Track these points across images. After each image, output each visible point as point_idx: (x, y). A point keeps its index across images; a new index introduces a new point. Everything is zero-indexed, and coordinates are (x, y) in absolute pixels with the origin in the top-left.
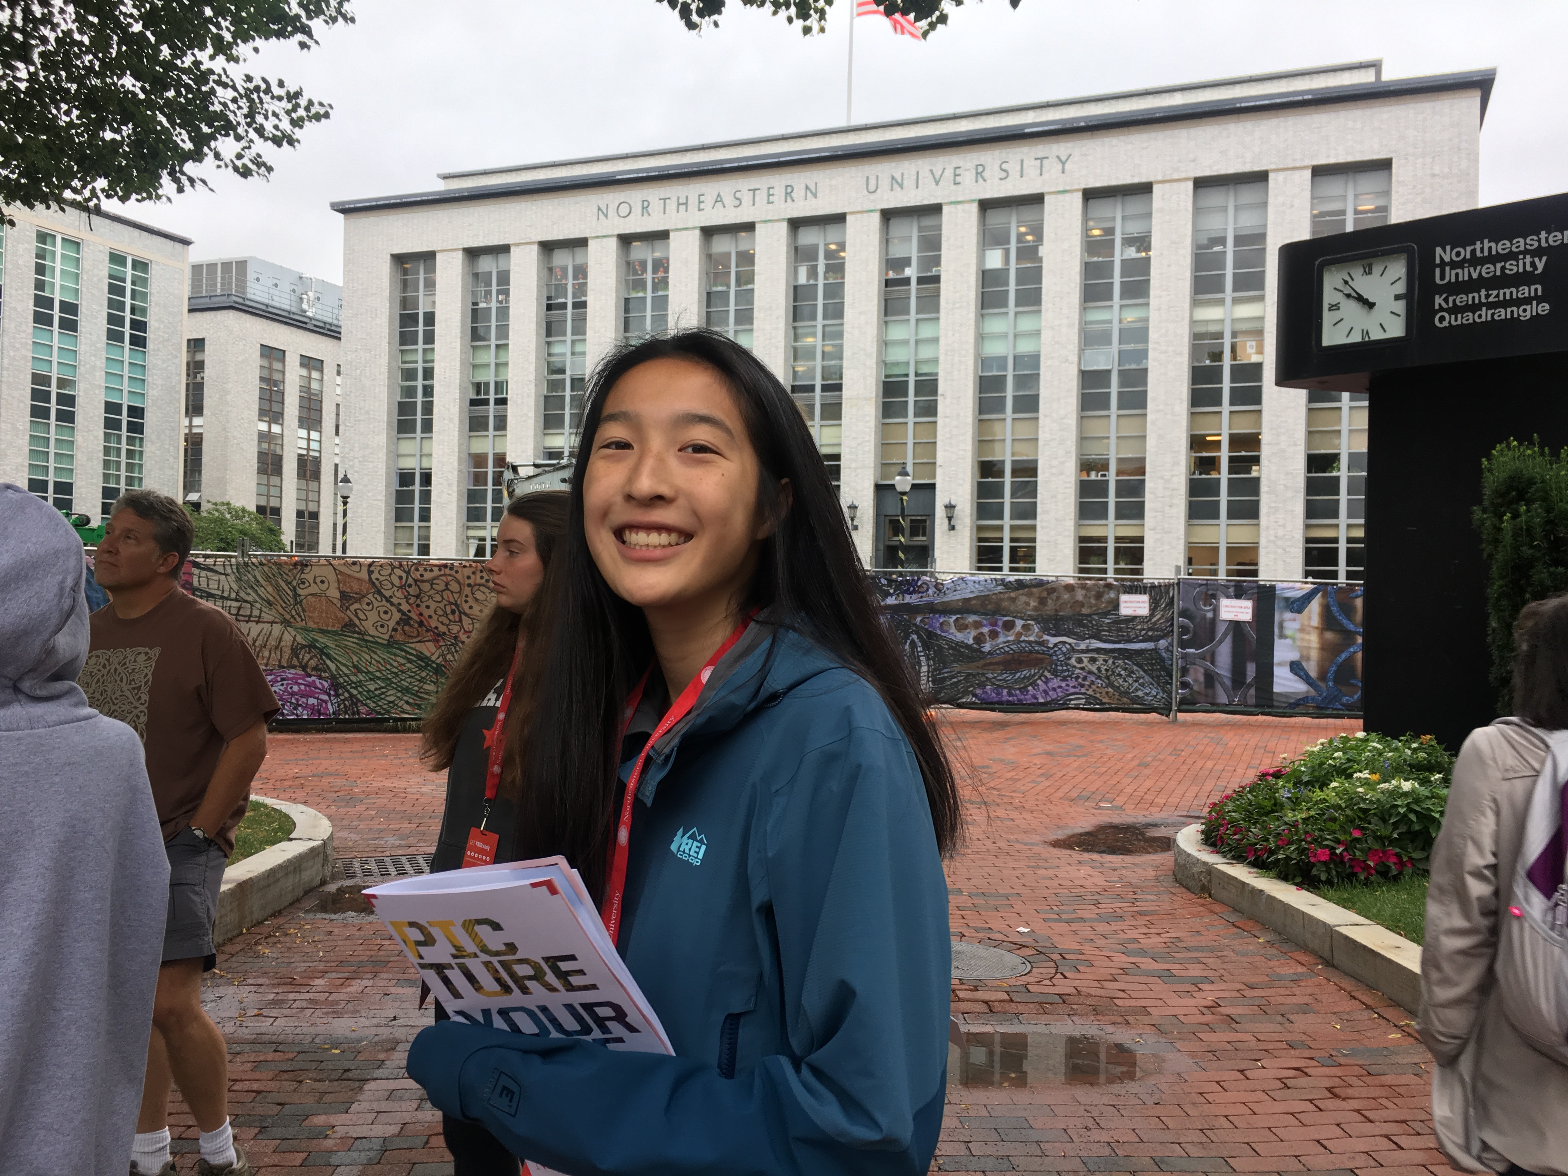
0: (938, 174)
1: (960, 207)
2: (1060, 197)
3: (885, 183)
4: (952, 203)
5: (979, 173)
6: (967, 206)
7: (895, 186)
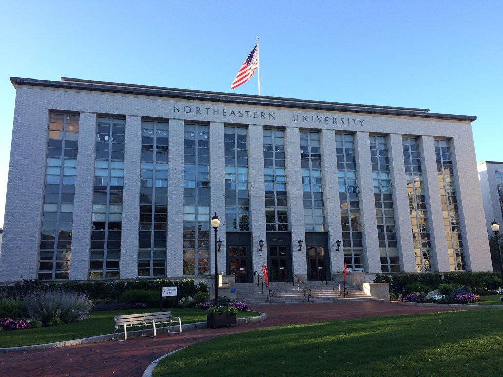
0: (320, 119)
1: (328, 131)
2: (362, 133)
3: (301, 118)
4: (326, 129)
5: (334, 121)
6: (331, 131)
7: (305, 120)
